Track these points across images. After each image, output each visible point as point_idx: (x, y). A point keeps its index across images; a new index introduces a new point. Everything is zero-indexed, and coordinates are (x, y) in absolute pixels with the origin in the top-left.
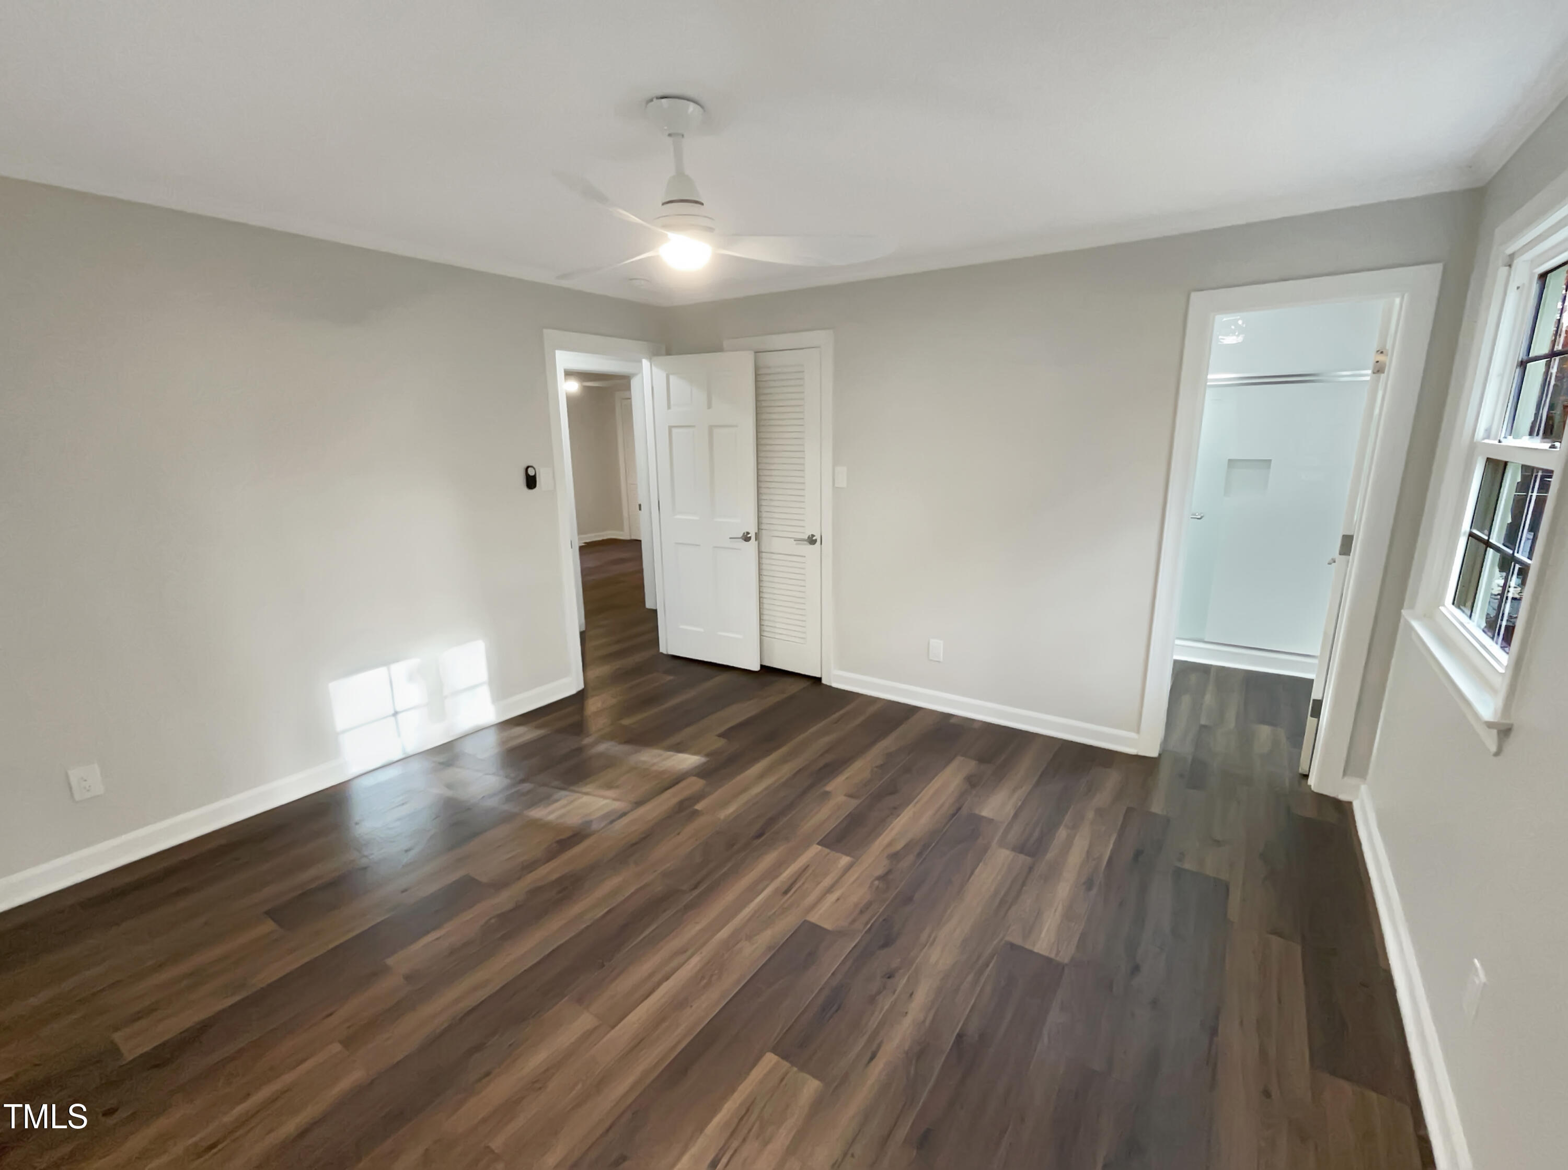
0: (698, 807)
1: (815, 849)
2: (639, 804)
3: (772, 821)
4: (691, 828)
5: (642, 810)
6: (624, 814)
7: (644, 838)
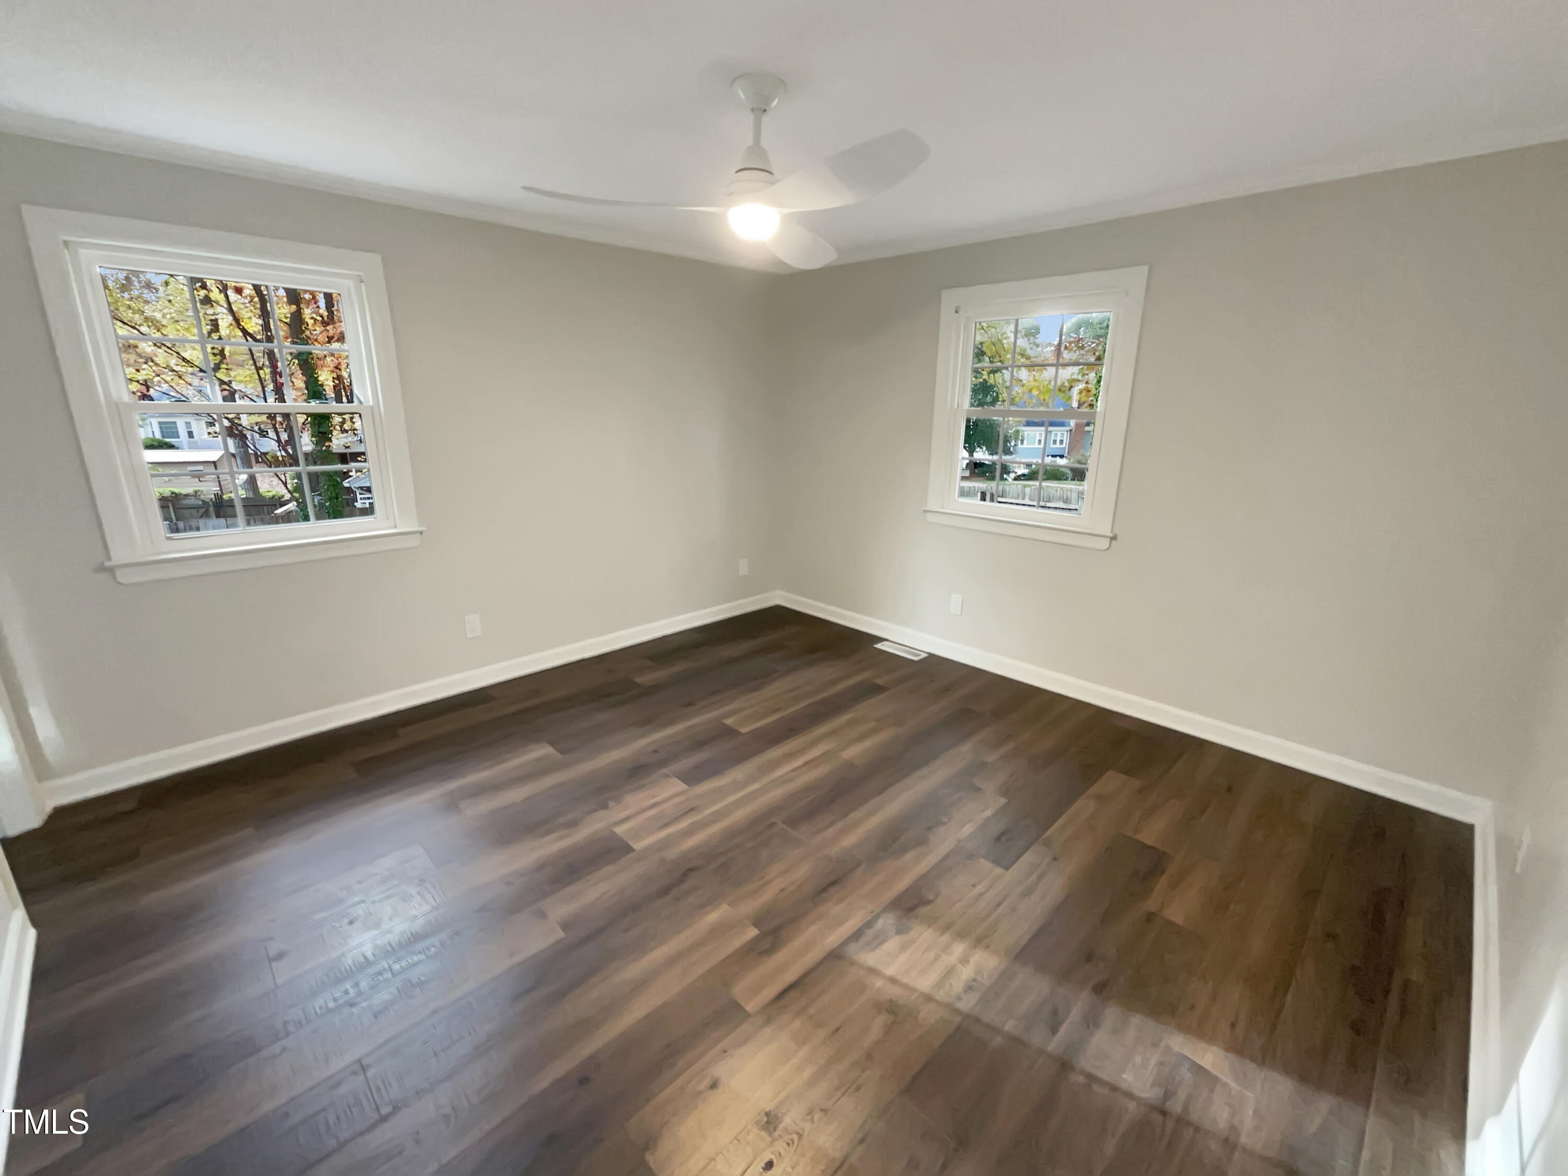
0: (753, 932)
1: (637, 846)
2: (836, 956)
3: (664, 891)
4: (768, 895)
5: (832, 940)
6: (857, 935)
7: (824, 890)
